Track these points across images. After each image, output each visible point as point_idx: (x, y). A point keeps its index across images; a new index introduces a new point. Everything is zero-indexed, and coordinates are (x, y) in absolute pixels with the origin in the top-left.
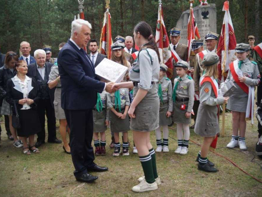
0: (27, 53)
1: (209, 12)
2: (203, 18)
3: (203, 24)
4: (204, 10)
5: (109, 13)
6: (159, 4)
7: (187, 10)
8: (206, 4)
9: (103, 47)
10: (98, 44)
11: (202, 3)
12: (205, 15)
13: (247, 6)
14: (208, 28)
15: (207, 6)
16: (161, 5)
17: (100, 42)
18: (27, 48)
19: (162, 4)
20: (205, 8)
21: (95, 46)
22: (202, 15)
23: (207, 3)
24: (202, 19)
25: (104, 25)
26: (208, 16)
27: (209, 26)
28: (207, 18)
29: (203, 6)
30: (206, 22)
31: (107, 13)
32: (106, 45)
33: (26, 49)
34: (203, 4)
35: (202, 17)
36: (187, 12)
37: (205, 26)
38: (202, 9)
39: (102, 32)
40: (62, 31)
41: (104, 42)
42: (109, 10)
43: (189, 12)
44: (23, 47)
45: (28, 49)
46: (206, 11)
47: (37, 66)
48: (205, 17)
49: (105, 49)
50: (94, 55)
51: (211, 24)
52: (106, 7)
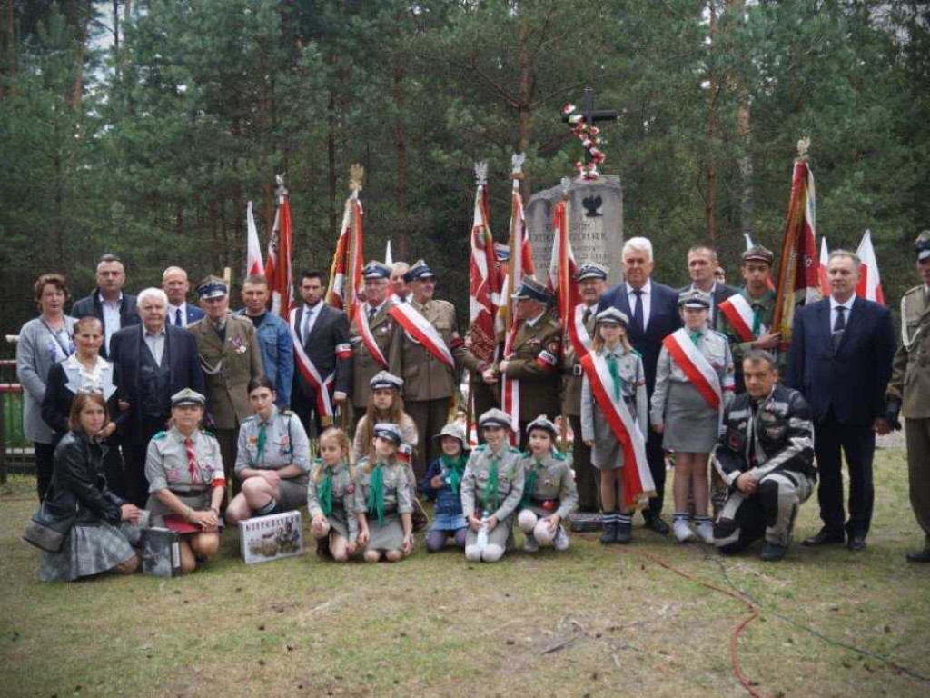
0: (179, 297)
1: (603, 197)
2: (588, 215)
3: (586, 232)
4: (588, 194)
5: (359, 203)
6: (477, 183)
7: (545, 191)
8: (594, 178)
9: (337, 289)
10: (325, 283)
11: (583, 173)
12: (592, 206)
13: (712, 173)
14: (600, 242)
15: (597, 182)
16: (484, 186)
17: (332, 276)
18: (180, 283)
19: (485, 183)
20: (592, 188)
21: (315, 288)
22: (586, 207)
23: (597, 174)
24: (585, 218)
25: (343, 231)
26: (599, 210)
27: (603, 235)
28: (598, 215)
29: (587, 182)
30: (594, 225)
31: (354, 202)
32: (344, 283)
33: (177, 286)
34: (588, 178)
35: (585, 211)
36: (542, 197)
37: (591, 236)
38: (583, 189)
39: (338, 250)
40: (147, 227)
41: (339, 276)
42: (360, 193)
43: (548, 197)
44: (171, 280)
45: (182, 287)
46: (595, 196)
47: (145, 331)
48: (592, 213)
49: (343, 294)
50: (313, 310)
51: (608, 233)
52: (351, 186)
